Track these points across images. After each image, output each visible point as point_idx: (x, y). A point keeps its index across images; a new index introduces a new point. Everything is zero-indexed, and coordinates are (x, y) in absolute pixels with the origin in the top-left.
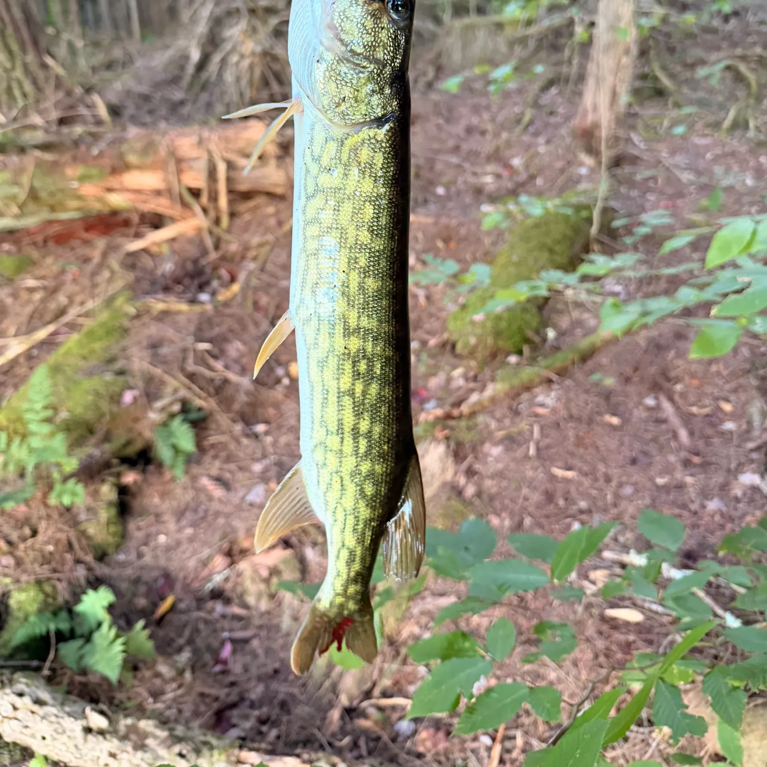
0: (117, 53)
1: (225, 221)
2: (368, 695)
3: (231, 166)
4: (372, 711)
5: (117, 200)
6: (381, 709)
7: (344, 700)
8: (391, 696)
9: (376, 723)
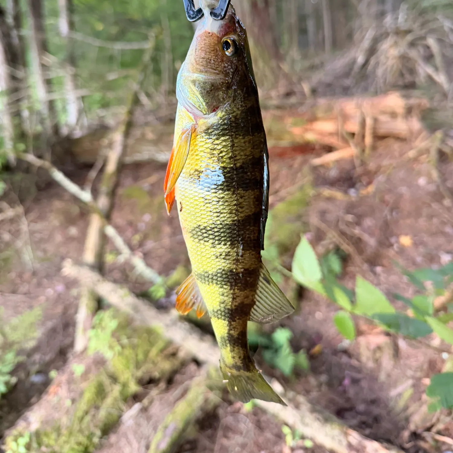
0: (317, 61)
1: (367, 151)
2: (429, 429)
3: (376, 120)
4: (429, 439)
5: (310, 137)
6: (437, 441)
7: (412, 427)
8: (444, 435)
9: (432, 447)
